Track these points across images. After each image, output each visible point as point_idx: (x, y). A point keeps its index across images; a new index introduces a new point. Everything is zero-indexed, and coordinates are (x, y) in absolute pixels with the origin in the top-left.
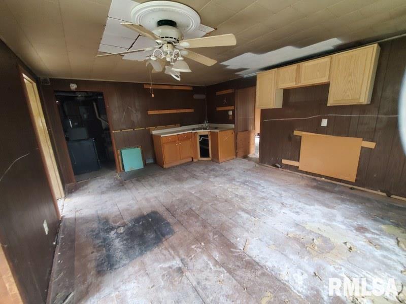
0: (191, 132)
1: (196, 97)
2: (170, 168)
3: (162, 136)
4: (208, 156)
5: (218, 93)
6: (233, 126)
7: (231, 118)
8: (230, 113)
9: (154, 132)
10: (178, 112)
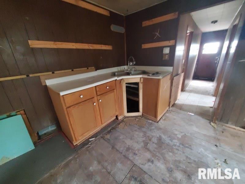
0: (116, 80)
1: (114, 28)
2: (86, 143)
3: (62, 94)
4: (138, 111)
5: (146, 23)
6: (170, 69)
7: (167, 57)
8: (167, 51)
9: (50, 83)
10: (91, 48)
